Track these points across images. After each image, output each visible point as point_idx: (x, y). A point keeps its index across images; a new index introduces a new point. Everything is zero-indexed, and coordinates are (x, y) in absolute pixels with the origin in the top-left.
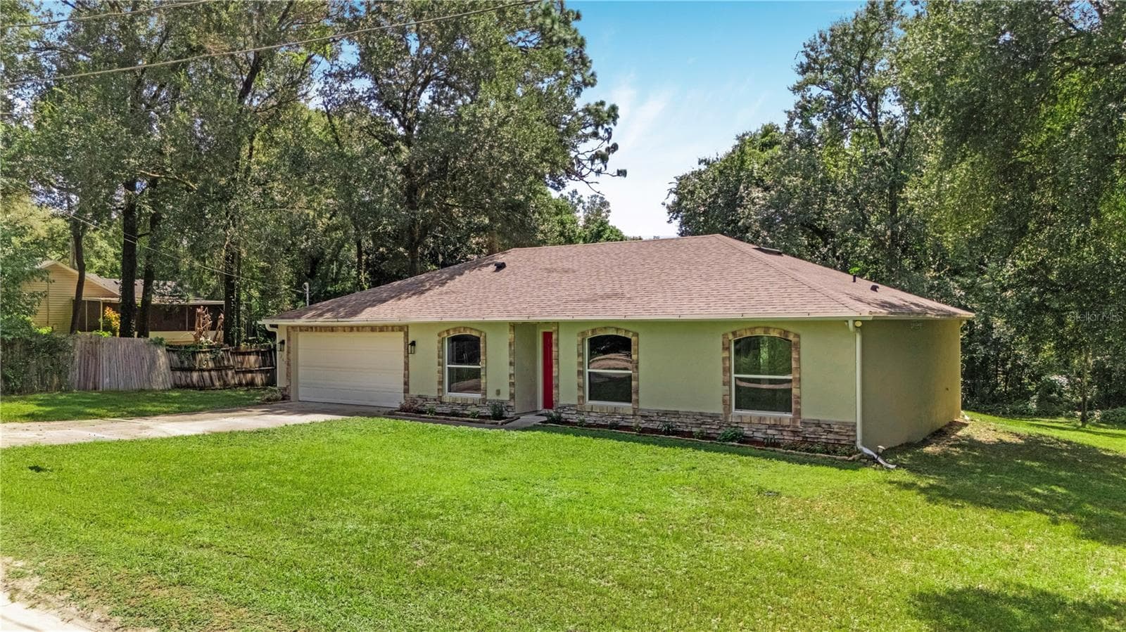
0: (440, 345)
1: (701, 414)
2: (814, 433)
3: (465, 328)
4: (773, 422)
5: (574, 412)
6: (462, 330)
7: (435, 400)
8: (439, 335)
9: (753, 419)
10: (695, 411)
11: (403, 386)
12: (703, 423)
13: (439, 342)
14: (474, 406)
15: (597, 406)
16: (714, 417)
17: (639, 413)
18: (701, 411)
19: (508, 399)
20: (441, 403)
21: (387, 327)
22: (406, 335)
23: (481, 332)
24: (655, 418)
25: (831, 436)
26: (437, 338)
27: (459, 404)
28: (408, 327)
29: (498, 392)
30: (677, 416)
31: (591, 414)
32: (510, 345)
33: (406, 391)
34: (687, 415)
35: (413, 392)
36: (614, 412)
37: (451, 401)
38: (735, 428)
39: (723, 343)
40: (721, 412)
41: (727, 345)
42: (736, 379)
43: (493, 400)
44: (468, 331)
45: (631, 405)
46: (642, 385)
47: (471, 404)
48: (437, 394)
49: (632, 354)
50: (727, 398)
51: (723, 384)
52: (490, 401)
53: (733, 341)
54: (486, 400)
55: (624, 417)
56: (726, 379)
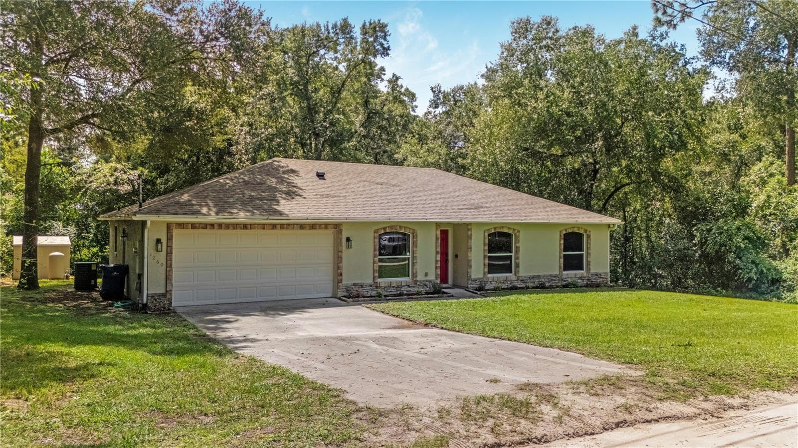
0: (376, 240)
1: (550, 275)
2: (595, 279)
3: (400, 227)
4: (580, 275)
5: (483, 283)
6: (398, 228)
7: (371, 286)
8: (375, 232)
9: (571, 275)
10: (548, 274)
12: (552, 280)
13: (375, 238)
14: (406, 287)
15: (496, 277)
16: (556, 276)
17: (521, 279)
18: (550, 273)
19: (434, 278)
20: (377, 287)
22: (338, 232)
23: (411, 230)
24: (529, 281)
25: (601, 280)
26: (372, 235)
27: (393, 287)
28: (342, 225)
29: (426, 275)
30: (539, 278)
31: (492, 283)
32: (437, 240)
33: (340, 281)
34: (544, 276)
35: (346, 281)
36: (506, 280)
37: (386, 285)
38: (565, 281)
39: (560, 236)
40: (558, 273)
41: (563, 237)
42: (564, 255)
43: (424, 281)
44: (403, 229)
45: (511, 274)
46: (521, 261)
47: (404, 286)
48: (370, 281)
49: (516, 243)
50: (562, 265)
51: (560, 257)
52: (421, 282)
53: (564, 235)
54: (418, 281)
55: (511, 282)
56: (562, 256)
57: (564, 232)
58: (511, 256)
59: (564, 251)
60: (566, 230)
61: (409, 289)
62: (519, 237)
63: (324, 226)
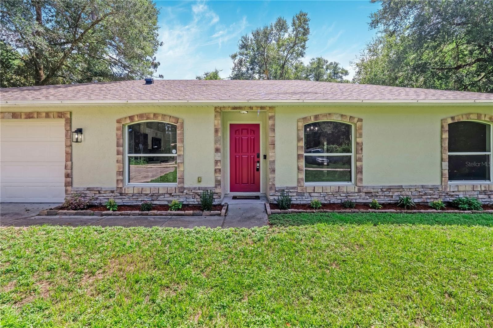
0: (120, 133)
1: (423, 187)
3: (155, 114)
4: (483, 189)
5: (295, 194)
6: (152, 116)
7: (112, 192)
8: (118, 121)
10: (417, 184)
11: (64, 178)
12: (425, 194)
13: (118, 129)
14: (167, 196)
15: (318, 186)
16: (433, 188)
17: (365, 190)
19: (214, 186)
20: (121, 194)
21: (38, 113)
22: (69, 122)
23: (177, 119)
24: (380, 193)
26: (116, 125)
27: (146, 195)
28: (71, 113)
29: (200, 180)
30: (401, 190)
31: (313, 194)
32: (216, 131)
33: (68, 184)
34: (410, 188)
35: (79, 184)
36: (337, 192)
37: (135, 192)
38: (452, 196)
39: (442, 127)
40: (439, 183)
41: (447, 128)
42: (449, 156)
43: (195, 188)
44: (160, 118)
45: (350, 183)
46: (365, 164)
47: (163, 194)
48: (114, 186)
49: (356, 138)
50: (446, 172)
51: (442, 160)
52: (189, 189)
53: (450, 125)
54: (184, 189)
55: (348, 194)
56: (446, 157)
57: (450, 121)
58: (351, 156)
59: (449, 151)
60: (453, 118)
61: (171, 199)
62: (361, 128)
63: (44, 114)
